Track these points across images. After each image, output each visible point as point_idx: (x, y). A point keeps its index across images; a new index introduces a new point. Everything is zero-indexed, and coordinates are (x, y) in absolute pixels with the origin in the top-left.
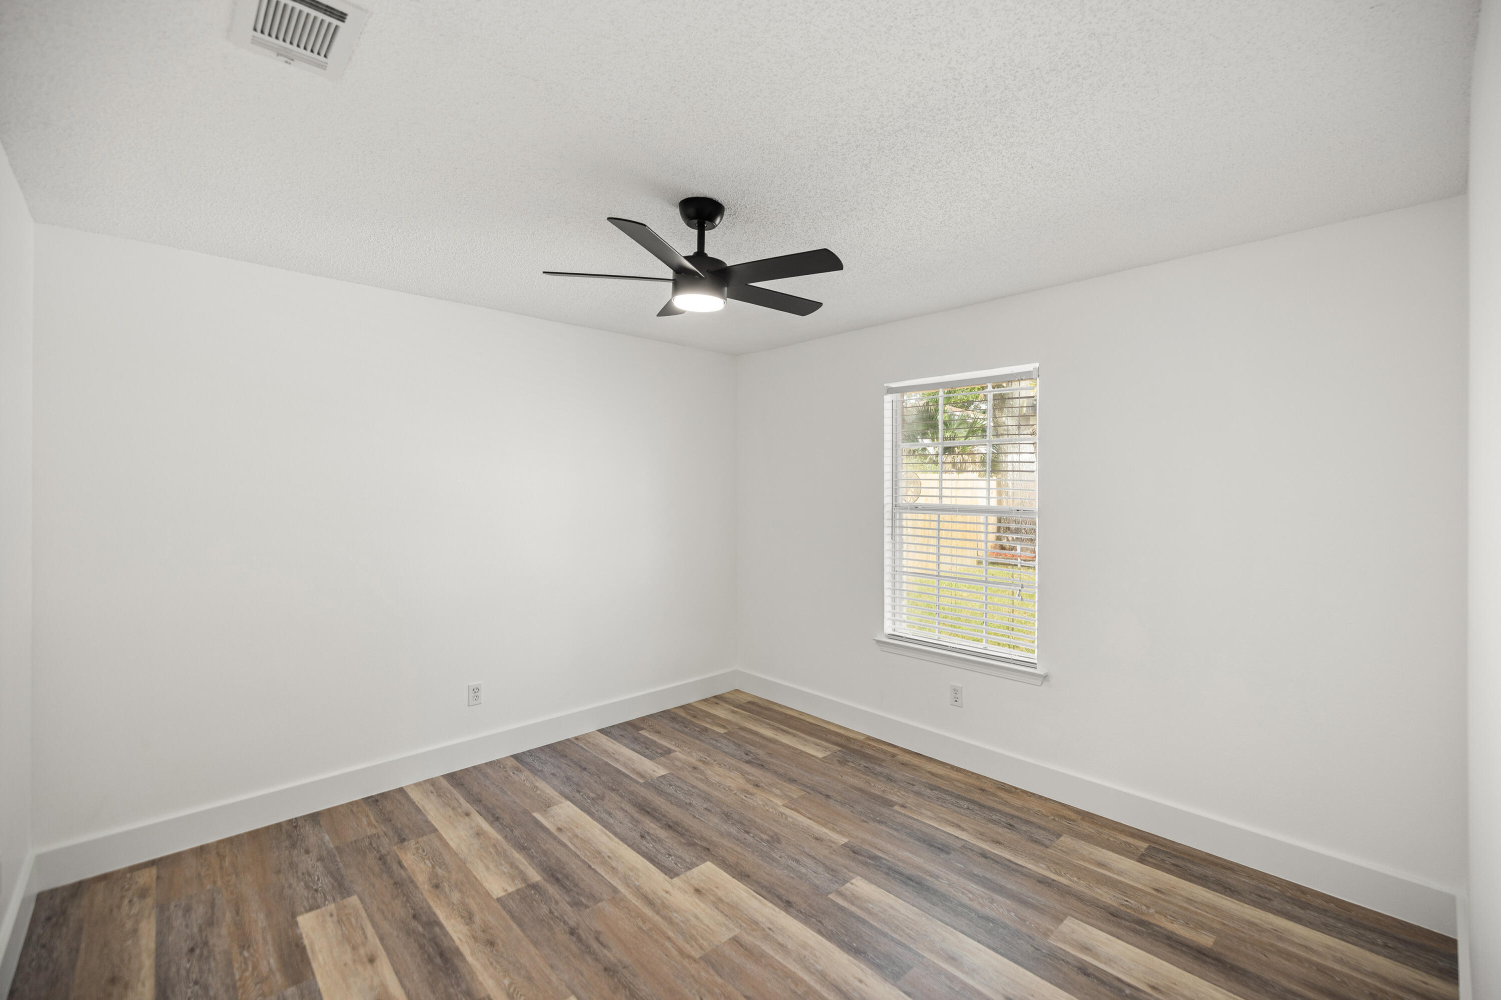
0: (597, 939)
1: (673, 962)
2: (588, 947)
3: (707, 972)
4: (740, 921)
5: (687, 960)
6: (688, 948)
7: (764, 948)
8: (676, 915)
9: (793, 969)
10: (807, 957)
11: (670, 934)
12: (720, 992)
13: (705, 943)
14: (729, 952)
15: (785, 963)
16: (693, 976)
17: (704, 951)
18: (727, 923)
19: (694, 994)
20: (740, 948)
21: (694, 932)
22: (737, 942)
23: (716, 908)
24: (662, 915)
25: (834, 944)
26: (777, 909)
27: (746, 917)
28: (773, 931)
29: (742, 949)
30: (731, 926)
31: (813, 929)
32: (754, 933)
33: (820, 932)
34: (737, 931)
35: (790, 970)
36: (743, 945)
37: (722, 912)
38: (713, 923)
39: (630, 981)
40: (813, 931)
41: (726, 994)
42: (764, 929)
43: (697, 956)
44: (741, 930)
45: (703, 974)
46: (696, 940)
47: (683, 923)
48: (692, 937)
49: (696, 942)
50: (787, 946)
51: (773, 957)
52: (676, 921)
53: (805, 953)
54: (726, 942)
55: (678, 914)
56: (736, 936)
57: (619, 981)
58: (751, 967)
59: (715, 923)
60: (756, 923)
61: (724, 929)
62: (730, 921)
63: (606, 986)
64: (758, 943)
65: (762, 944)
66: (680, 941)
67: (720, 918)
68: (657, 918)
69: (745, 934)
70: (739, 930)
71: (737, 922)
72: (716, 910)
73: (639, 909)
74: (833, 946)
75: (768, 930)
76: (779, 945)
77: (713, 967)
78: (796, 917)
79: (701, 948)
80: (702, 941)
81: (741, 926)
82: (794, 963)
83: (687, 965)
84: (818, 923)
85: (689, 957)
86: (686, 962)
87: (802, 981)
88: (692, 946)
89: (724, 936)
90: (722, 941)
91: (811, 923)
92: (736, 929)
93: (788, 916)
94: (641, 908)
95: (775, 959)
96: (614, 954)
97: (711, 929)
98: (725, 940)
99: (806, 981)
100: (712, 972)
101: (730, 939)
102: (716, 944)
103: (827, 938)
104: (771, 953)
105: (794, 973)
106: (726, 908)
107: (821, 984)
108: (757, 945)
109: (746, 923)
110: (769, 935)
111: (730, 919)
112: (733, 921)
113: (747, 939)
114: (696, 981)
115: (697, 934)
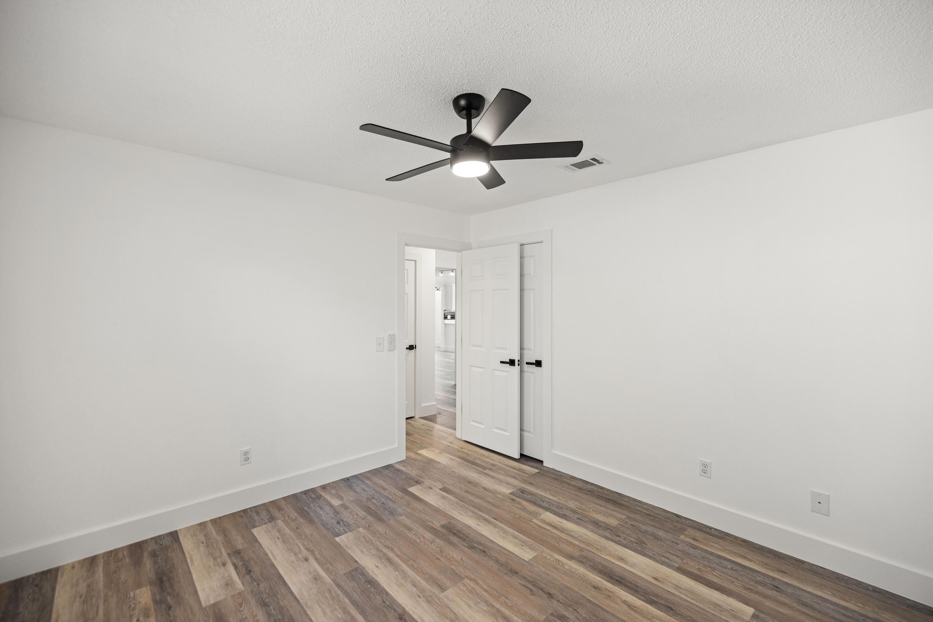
0: (531, 590)
1: (480, 576)
2: (534, 585)
3: (460, 571)
4: (439, 603)
5: (472, 578)
6: (472, 584)
7: (425, 584)
8: (485, 608)
9: (412, 572)
10: (401, 578)
11: (485, 594)
12: (453, 562)
13: (462, 587)
14: (448, 583)
15: (415, 575)
16: (467, 569)
17: (462, 583)
18: (448, 602)
19: (466, 561)
20: (440, 585)
21: (470, 595)
22: (442, 588)
23: (456, 614)
24: (495, 608)
25: (382, 586)
26: (411, 613)
27: (434, 606)
28: (418, 595)
29: (439, 584)
30: (445, 599)
31: (392, 598)
32: (431, 594)
33: (387, 594)
34: (441, 595)
35: (414, 571)
36: (439, 586)
37: (451, 610)
38: (457, 602)
39: (501, 567)
40: (391, 595)
41: (450, 561)
42: (424, 597)
43: (466, 579)
44: (439, 596)
45: (462, 570)
46: (468, 589)
47: (478, 602)
48: (471, 592)
49: (468, 588)
50: (411, 585)
51: (422, 579)
52: (483, 604)
53: (402, 581)
54: (449, 588)
55: (483, 609)
56: (443, 592)
57: (507, 567)
58: (435, 573)
59: (456, 602)
60: (428, 601)
61: (450, 597)
62: (446, 603)
63: (513, 565)
64: (429, 587)
65: (427, 586)
66: (478, 589)
67: (453, 606)
68: (497, 606)
69: (437, 594)
70: (440, 596)
71: (441, 603)
72: (456, 612)
73: (513, 613)
74: (383, 585)
75: (421, 596)
76: (416, 586)
77: (456, 574)
78: (399, 605)
79: (464, 584)
80: (464, 589)
81: (439, 599)
82: (410, 575)
83: (471, 575)
84: (385, 601)
85: (471, 579)
86: (473, 576)
87: (409, 566)
88: (470, 586)
89: (450, 593)
90: (451, 589)
91: (390, 601)
92: (442, 597)
93: (404, 606)
94: (512, 614)
95: (420, 577)
96: (516, 581)
97: (459, 597)
98: (450, 590)
99: (407, 566)
100: (457, 571)
101: (447, 590)
102: (455, 587)
103: (384, 590)
104: (422, 581)
105: (411, 570)
106: (449, 614)
107: (399, 565)
108: (430, 586)
109: (435, 601)
110: (421, 593)
111: (446, 605)
112: (444, 604)
113: (435, 590)
114: (465, 567)
115: (468, 594)
